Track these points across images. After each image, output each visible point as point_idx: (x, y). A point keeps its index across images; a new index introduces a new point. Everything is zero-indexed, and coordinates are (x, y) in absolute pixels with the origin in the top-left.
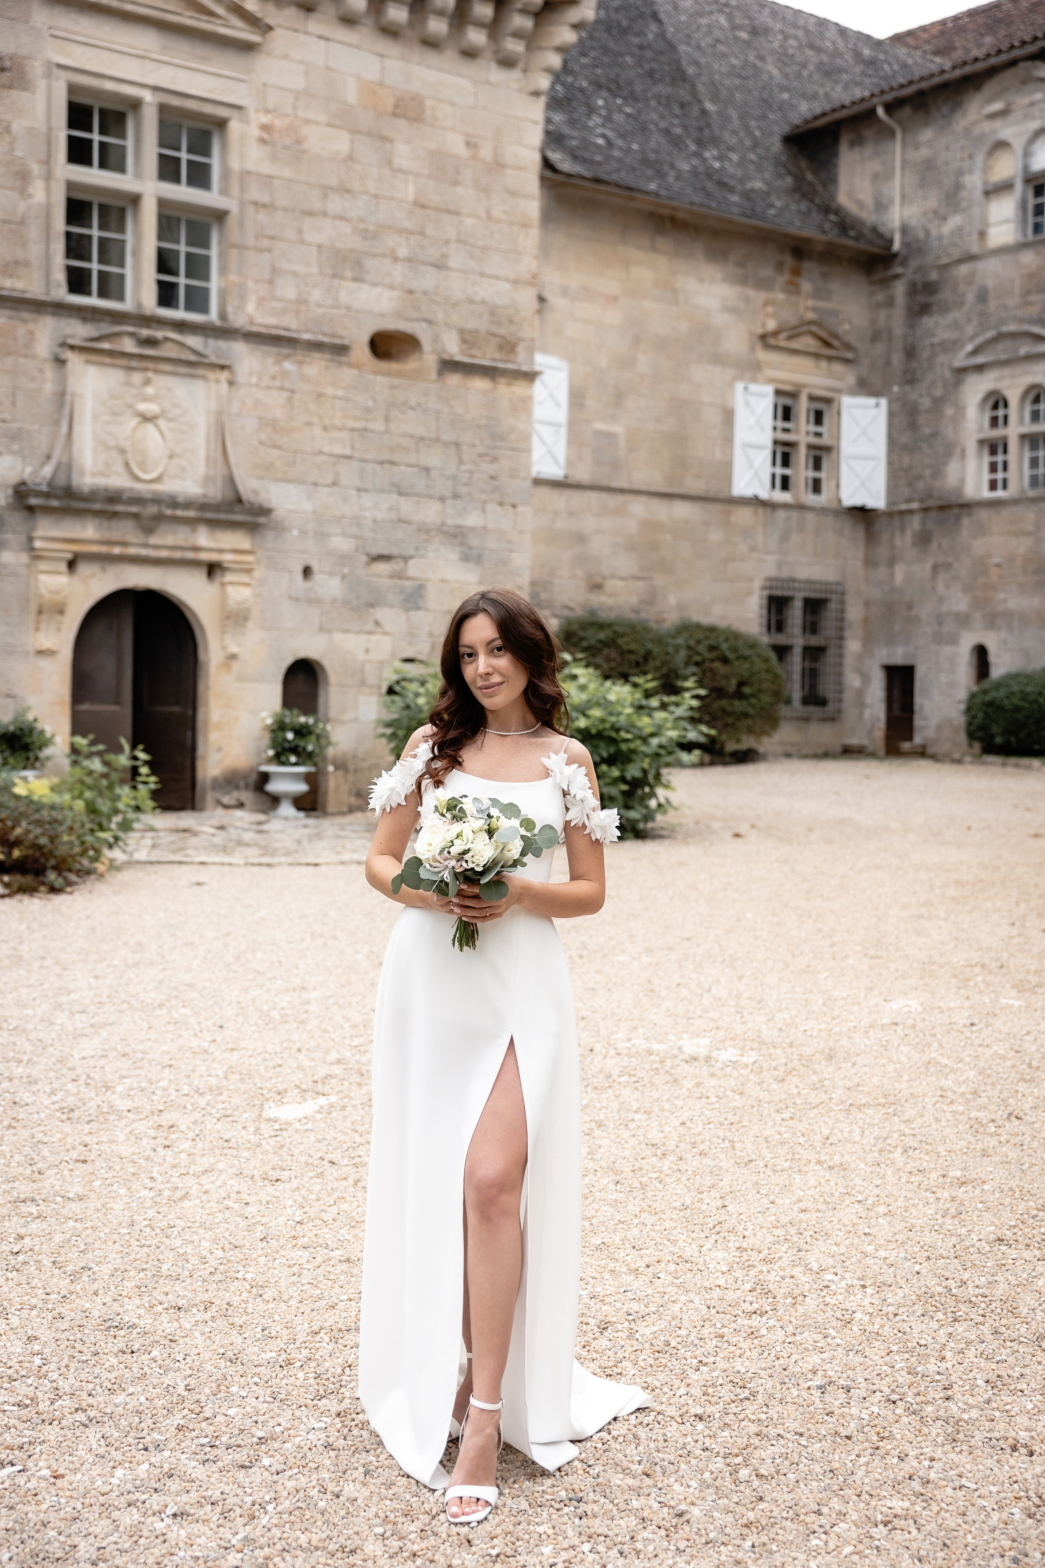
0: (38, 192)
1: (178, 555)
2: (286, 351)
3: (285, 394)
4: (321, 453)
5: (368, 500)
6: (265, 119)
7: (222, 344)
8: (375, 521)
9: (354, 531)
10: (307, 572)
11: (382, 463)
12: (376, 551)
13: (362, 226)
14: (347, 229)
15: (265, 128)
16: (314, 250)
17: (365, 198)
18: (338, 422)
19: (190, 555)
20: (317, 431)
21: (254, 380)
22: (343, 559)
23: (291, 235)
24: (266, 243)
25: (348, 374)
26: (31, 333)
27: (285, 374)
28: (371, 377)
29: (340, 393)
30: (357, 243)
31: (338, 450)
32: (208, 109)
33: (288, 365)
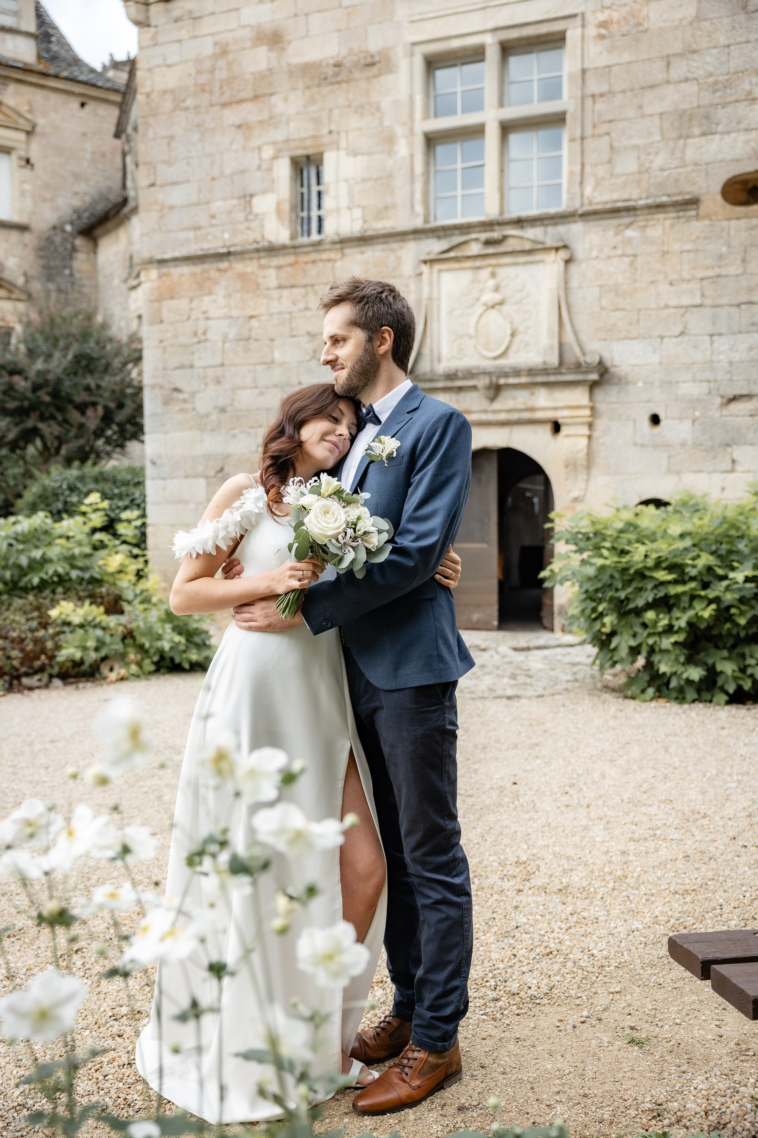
0: (402, 149)
1: (515, 416)
2: (627, 220)
3: (627, 260)
4: (667, 307)
5: (722, 344)
6: (602, 17)
7: (562, 229)
8: (731, 363)
9: (708, 375)
10: (655, 420)
11: (738, 306)
12: (731, 392)
13: (711, 80)
14: (692, 88)
15: (603, 25)
16: (656, 120)
17: (715, 51)
18: (685, 275)
19: (526, 415)
20: (663, 287)
21: (595, 253)
22: (694, 402)
23: (631, 113)
24: (604, 128)
25: (698, 227)
26: (399, 259)
27: (629, 241)
28: (725, 223)
29: (688, 247)
30: (706, 98)
31: (686, 301)
32: (544, 29)
33: (630, 233)
